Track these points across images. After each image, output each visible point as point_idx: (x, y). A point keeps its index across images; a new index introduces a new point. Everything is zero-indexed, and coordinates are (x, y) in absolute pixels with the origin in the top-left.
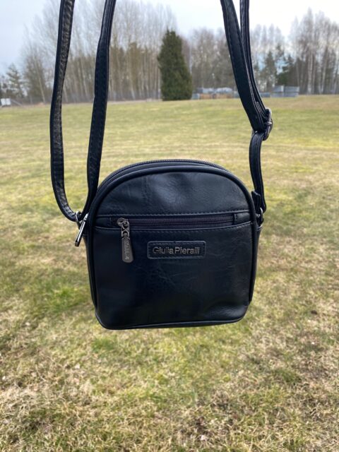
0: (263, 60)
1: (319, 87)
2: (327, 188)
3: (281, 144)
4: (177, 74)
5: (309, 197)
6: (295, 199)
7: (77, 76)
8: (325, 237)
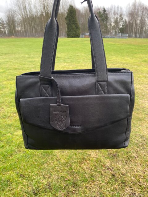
0: (114, 21)
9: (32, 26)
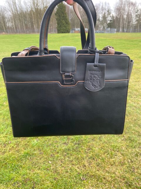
0: (102, 17)
1: (125, 29)
9: (22, 22)
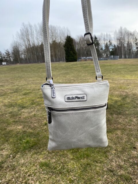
0: (104, 46)
1: (127, 56)
2: (134, 95)
3: (114, 78)
4: (71, 52)
5: (127, 99)
6: (122, 99)
7: (32, 53)
8: (135, 115)
